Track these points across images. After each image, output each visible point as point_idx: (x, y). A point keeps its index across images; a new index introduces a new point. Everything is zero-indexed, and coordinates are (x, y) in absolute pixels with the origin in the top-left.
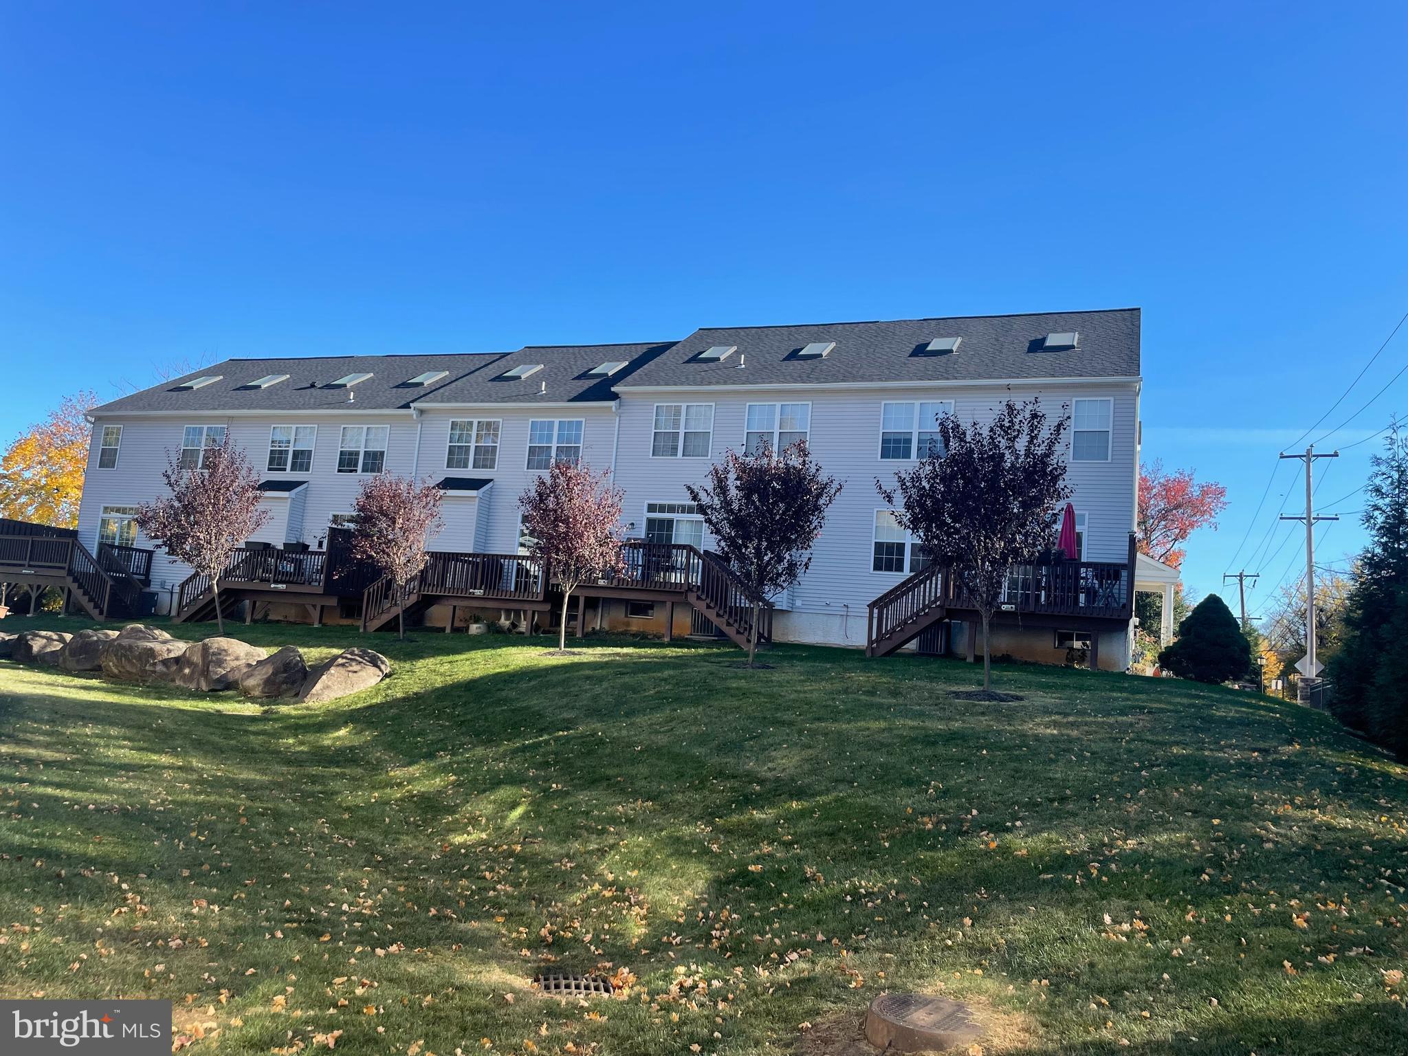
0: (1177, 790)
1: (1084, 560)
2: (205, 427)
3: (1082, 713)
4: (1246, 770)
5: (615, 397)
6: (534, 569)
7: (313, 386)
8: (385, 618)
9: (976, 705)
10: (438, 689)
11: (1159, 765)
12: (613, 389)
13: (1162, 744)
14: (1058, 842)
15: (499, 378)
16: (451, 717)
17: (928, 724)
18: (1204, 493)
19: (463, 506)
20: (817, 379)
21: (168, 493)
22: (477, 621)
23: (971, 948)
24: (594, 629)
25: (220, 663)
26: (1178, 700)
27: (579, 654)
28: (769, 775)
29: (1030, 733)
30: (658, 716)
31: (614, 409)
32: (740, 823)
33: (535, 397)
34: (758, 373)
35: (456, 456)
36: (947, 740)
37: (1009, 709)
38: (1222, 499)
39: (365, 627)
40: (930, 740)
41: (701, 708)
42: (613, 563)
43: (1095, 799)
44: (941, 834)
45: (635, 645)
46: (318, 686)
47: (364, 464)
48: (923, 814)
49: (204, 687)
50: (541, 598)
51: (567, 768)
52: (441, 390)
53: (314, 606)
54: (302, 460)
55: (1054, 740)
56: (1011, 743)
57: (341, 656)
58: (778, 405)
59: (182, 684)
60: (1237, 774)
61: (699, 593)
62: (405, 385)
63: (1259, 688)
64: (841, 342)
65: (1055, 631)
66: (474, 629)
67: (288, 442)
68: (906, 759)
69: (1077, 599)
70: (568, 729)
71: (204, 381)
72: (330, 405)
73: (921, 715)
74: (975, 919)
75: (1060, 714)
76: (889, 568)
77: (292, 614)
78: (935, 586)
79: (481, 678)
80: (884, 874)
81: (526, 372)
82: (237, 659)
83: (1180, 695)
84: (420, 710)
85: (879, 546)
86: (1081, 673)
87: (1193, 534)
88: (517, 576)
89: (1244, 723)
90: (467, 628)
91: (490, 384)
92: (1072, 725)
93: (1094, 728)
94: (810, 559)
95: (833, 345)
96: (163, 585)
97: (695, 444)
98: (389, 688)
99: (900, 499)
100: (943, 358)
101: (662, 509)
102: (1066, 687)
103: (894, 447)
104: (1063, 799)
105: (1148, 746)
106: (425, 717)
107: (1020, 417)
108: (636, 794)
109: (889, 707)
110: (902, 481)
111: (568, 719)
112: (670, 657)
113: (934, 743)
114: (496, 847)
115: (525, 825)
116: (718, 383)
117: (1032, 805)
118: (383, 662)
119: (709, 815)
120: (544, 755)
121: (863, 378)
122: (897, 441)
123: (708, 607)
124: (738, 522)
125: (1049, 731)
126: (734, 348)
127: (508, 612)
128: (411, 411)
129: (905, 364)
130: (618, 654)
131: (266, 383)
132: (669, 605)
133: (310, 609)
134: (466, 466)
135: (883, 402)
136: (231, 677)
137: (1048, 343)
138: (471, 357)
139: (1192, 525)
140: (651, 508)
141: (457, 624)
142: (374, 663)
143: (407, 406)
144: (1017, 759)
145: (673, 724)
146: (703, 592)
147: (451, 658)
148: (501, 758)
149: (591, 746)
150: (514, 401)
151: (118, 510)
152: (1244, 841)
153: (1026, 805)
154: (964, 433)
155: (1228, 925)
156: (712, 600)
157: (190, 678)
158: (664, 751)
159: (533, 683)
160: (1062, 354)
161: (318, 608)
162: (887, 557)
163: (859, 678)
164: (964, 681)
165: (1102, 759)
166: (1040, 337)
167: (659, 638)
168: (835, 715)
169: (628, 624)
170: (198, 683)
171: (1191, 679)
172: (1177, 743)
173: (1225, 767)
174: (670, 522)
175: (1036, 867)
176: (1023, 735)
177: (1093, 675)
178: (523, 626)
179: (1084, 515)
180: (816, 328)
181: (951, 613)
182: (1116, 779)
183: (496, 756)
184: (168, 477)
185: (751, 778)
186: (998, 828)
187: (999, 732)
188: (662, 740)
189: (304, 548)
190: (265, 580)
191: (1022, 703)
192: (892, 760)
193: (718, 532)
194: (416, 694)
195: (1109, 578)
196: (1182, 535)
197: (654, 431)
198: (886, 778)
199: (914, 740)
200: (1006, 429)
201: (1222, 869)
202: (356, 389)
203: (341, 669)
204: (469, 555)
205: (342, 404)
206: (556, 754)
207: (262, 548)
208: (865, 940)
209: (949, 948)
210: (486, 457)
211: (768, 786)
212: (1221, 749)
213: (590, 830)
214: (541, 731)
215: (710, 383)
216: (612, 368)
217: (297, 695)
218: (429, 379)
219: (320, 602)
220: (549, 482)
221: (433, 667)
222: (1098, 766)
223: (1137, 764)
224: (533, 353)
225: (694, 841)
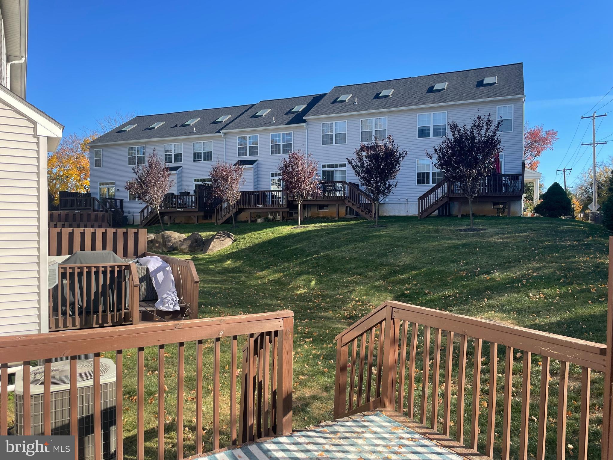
0: (549, 256)
1: (503, 173)
2: (136, 147)
3: (509, 233)
4: (573, 247)
5: (305, 121)
6: (279, 194)
7: (176, 126)
8: (224, 219)
9: (469, 234)
10: (257, 244)
11: (541, 249)
12: (304, 118)
13: (541, 242)
14: (510, 275)
15: (254, 116)
16: (268, 254)
17: (453, 242)
18: (547, 135)
19: (248, 172)
20: (389, 107)
21: (135, 176)
22: (259, 217)
23: (489, 306)
24: (305, 217)
25: (170, 241)
26: (544, 225)
27: (307, 227)
28: (400, 264)
29: (492, 241)
30: (350, 247)
31: (305, 126)
32: (395, 280)
33: (270, 124)
34: (364, 106)
35: (241, 151)
36: (463, 247)
37: (482, 233)
38: (556, 137)
39: (217, 223)
40: (456, 247)
41: (365, 243)
42: (316, 191)
43: (521, 261)
44: (469, 276)
45: (326, 222)
46: (211, 246)
47: (204, 157)
48: (461, 271)
49: (165, 250)
50: (286, 206)
51: (323, 267)
52: (231, 124)
53: (195, 216)
54: (178, 158)
55: (501, 243)
56: (487, 246)
57: (216, 235)
58: (374, 119)
59: (156, 250)
60: (570, 249)
61: (349, 200)
62: (214, 122)
63: (573, 218)
64: (396, 89)
65: (492, 202)
66: (259, 220)
67: (171, 150)
68: (450, 254)
69: (502, 189)
70: (317, 254)
71: (130, 127)
72: (186, 134)
73: (450, 239)
74: (488, 299)
75: (501, 234)
76: (423, 183)
77: (183, 220)
78: (443, 190)
79: (273, 239)
80: (453, 290)
81: (265, 112)
82: (175, 239)
83: (545, 223)
84: (254, 252)
85: (419, 174)
86: (504, 218)
87: (543, 153)
88: (272, 198)
89: (571, 231)
90: (256, 220)
91: (250, 119)
92: (507, 238)
93: (515, 238)
94: (397, 183)
95: (393, 90)
96: (129, 212)
97: (341, 138)
98: (237, 245)
99: (435, 158)
100: (441, 93)
101: (328, 166)
102: (500, 224)
103: (423, 133)
104: (509, 262)
105: (536, 242)
106: (258, 254)
107: (482, 122)
108: (354, 274)
109: (437, 237)
110: (436, 150)
111: (315, 251)
112: (343, 226)
113: (458, 248)
114: (312, 294)
115: (318, 287)
116: (347, 112)
117: (498, 265)
118: (232, 236)
119: (383, 278)
120: (312, 264)
121: (408, 105)
122: (424, 130)
123: (353, 205)
124: (368, 171)
125: (499, 240)
126: (351, 95)
127: (271, 213)
128: (221, 134)
129: (425, 97)
130: (321, 226)
131: (156, 126)
132: (337, 205)
133: (192, 217)
134: (246, 155)
135: (418, 114)
136: (175, 246)
137: (485, 82)
138: (238, 107)
139: (542, 149)
140: (324, 166)
141: (252, 219)
142: (229, 236)
143: (219, 132)
144: (490, 250)
145: (357, 249)
146: (351, 199)
147: (257, 232)
148: (296, 266)
149: (329, 259)
150: (263, 126)
151: (106, 184)
152: (574, 270)
153: (497, 265)
154: (460, 130)
155: (570, 293)
156: (354, 202)
157: (159, 247)
158: (358, 259)
159: (295, 239)
160: (491, 87)
161: (196, 217)
162: (423, 178)
163: (421, 227)
164: (461, 225)
165: (521, 248)
166: (481, 80)
167: (333, 218)
168: (418, 241)
169: (319, 214)
170: (162, 249)
171: (547, 216)
172: (547, 241)
173: (565, 247)
174: (332, 171)
175: (504, 283)
176: (490, 242)
177: (509, 218)
178: (279, 218)
179: (503, 154)
180: (384, 82)
181: (451, 199)
182: (527, 254)
183: (294, 266)
184: (134, 169)
185: (393, 264)
186: (488, 273)
187: (481, 242)
188: (355, 255)
189: (188, 194)
190: (174, 208)
191: (487, 231)
192: (444, 255)
193: (359, 175)
194: (249, 246)
195: (514, 179)
196: (538, 154)
197: (322, 134)
198: (443, 261)
199: (451, 247)
200: (476, 126)
201: (567, 278)
202: (195, 125)
203: (218, 240)
204: (254, 192)
205: (191, 133)
206: (317, 263)
207: (171, 195)
208: (453, 308)
209: (482, 307)
210: (254, 150)
211: (401, 267)
212: (563, 241)
213: (343, 286)
214: (307, 256)
215: (344, 112)
216: (300, 108)
217: (202, 250)
218: (224, 119)
219: (196, 215)
220: (288, 161)
221: (251, 236)
222: (520, 251)
223: (533, 249)
224: (265, 104)
225: (380, 286)
